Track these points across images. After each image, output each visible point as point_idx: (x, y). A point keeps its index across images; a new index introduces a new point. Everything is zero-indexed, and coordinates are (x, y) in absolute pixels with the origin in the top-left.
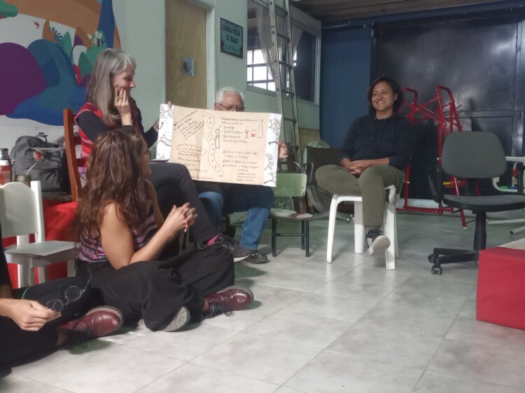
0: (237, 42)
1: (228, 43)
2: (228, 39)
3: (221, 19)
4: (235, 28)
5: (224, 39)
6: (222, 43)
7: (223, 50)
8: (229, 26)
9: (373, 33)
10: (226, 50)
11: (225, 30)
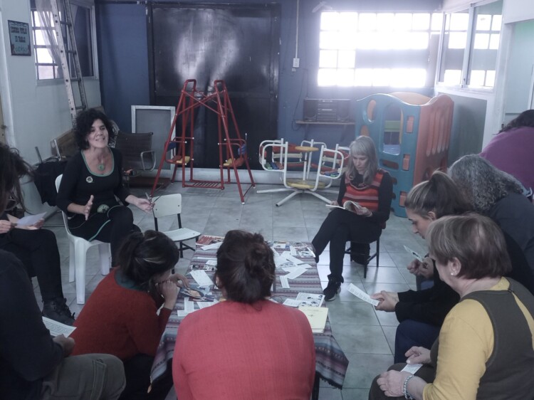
0: (24, 41)
1: (17, 45)
2: (17, 41)
3: (9, 21)
4: (22, 27)
5: (14, 42)
6: (12, 46)
7: (13, 54)
8: (16, 26)
9: (147, 11)
10: (16, 53)
11: (13, 32)
